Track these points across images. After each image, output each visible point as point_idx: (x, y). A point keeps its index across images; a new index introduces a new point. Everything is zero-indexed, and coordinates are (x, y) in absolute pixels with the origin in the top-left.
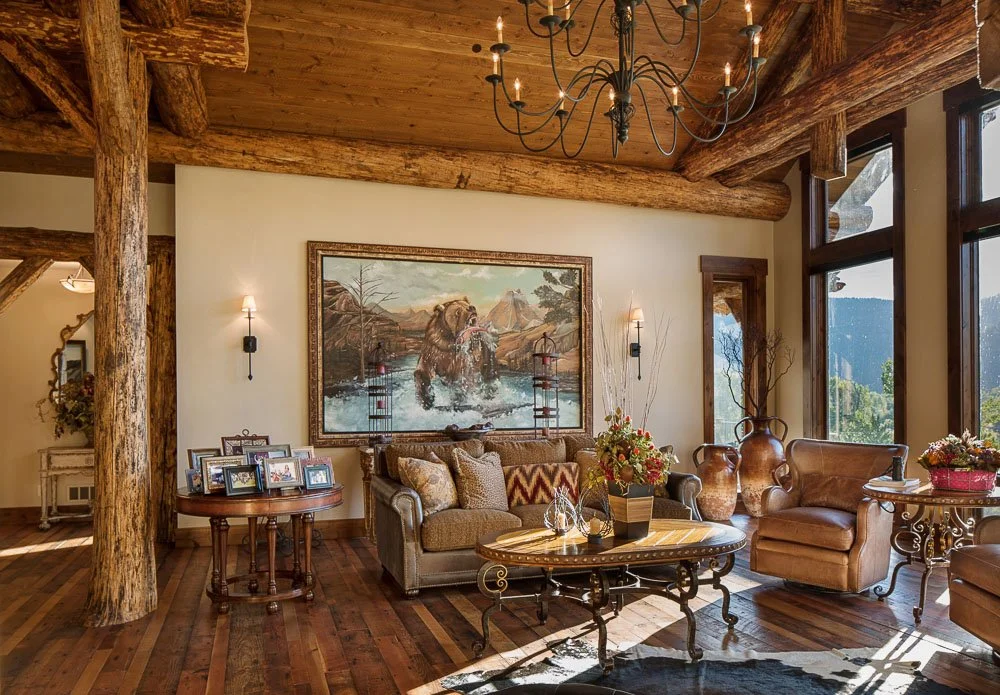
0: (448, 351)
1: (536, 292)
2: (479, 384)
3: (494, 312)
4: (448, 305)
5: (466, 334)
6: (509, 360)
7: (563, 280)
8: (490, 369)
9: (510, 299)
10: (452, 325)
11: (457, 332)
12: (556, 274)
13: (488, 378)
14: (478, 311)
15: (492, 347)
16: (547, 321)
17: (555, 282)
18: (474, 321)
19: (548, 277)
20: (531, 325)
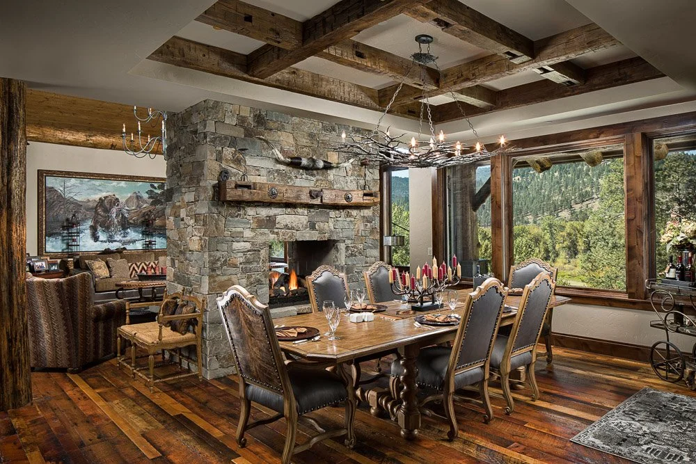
0: (106, 217)
1: (147, 192)
2: (120, 231)
3: (127, 201)
4: (106, 197)
5: (114, 210)
6: (134, 220)
7: (160, 187)
8: (125, 225)
9: (135, 195)
10: (108, 206)
11: (110, 209)
12: (156, 185)
13: (124, 228)
14: (120, 200)
15: (126, 215)
16: (151, 205)
17: (155, 188)
18: (118, 205)
19: (153, 186)
20: (145, 206)
